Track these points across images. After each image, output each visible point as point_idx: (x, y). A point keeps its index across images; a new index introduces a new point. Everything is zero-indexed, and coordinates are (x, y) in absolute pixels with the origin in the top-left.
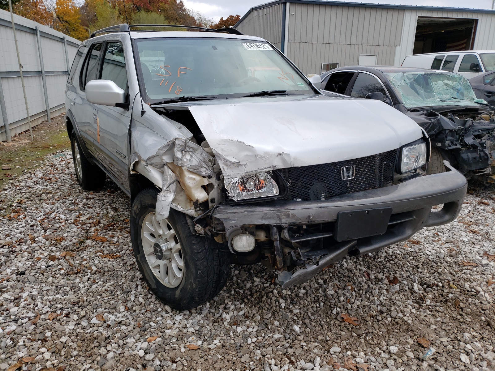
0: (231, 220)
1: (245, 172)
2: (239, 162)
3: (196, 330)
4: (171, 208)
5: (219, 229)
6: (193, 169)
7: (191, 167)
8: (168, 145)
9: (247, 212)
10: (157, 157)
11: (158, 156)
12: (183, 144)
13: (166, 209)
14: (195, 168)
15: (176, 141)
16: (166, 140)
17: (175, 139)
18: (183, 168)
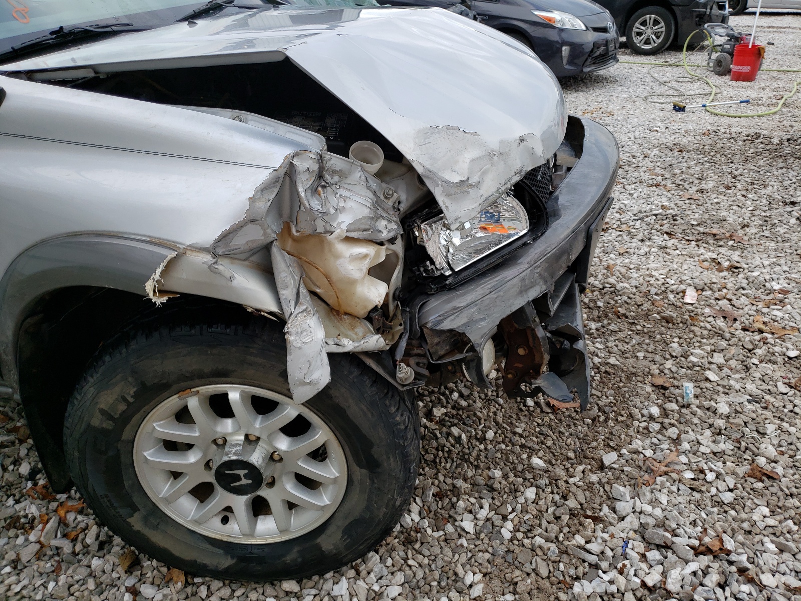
0: (477, 321)
1: (482, 200)
2: (468, 179)
3: (402, 585)
4: (331, 355)
5: (442, 353)
6: (359, 230)
7: (352, 227)
8: (276, 180)
9: (495, 289)
10: (250, 226)
11: (253, 221)
12: (315, 167)
13: (319, 363)
14: (363, 227)
15: (296, 162)
16: (265, 168)
17: (293, 158)
18: (331, 238)
